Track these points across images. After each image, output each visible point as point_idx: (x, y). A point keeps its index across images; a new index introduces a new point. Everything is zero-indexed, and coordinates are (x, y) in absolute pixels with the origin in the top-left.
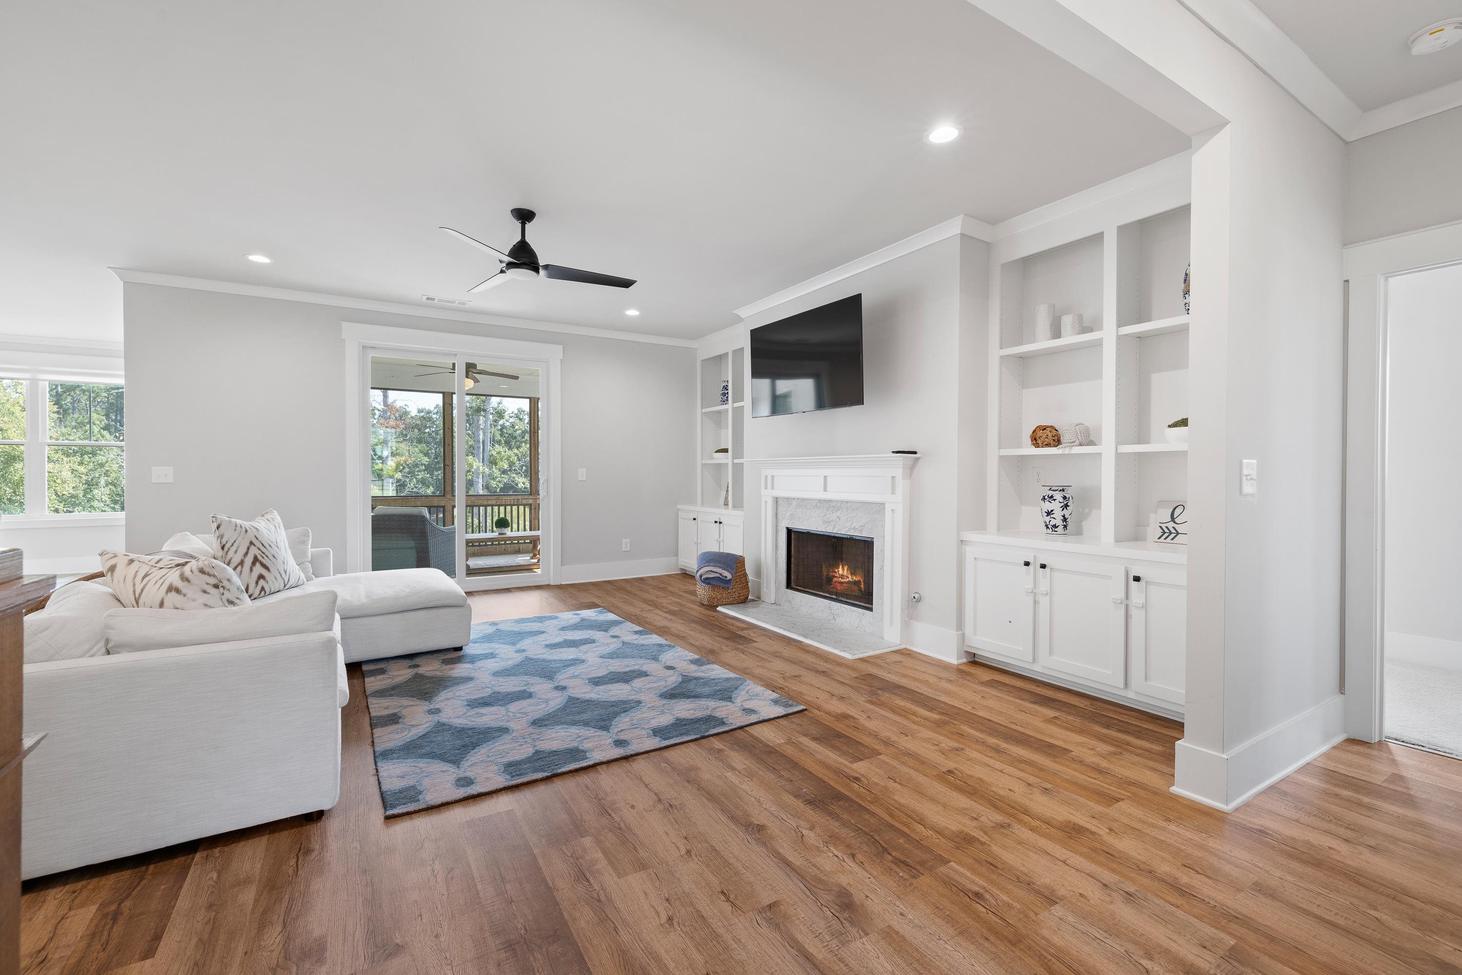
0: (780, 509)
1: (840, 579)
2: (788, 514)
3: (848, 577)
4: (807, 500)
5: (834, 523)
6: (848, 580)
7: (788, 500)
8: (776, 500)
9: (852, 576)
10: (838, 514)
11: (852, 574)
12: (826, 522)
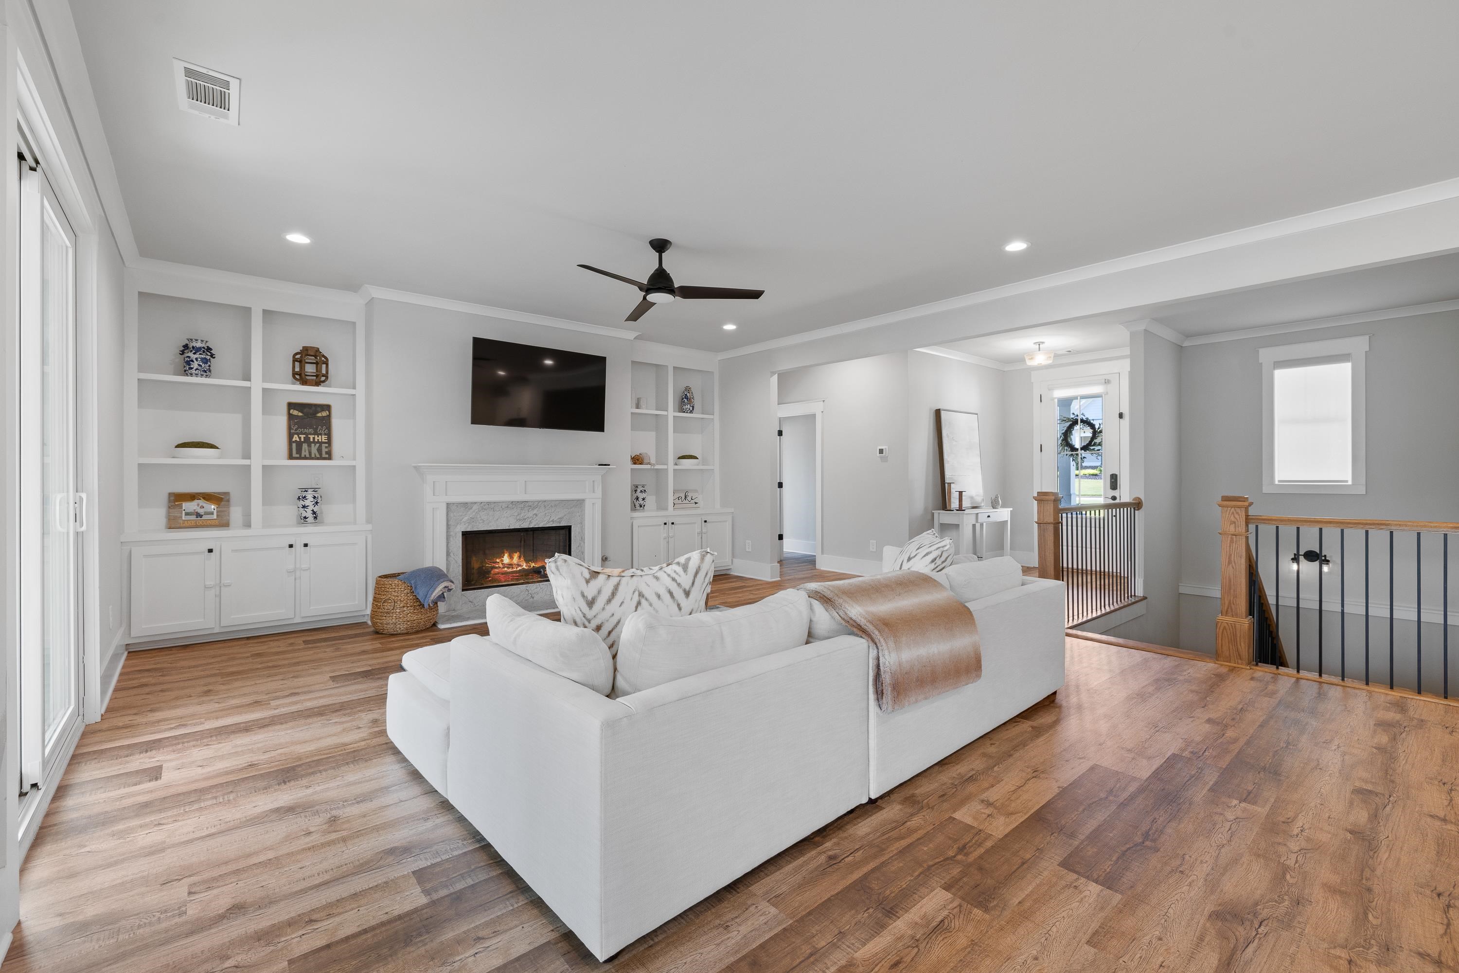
0: (451, 515)
1: (506, 569)
2: (466, 518)
3: (519, 565)
4: (495, 503)
5: (531, 519)
6: (520, 568)
7: (465, 504)
8: (448, 505)
9: (526, 563)
10: (535, 512)
11: (527, 561)
12: (520, 520)
